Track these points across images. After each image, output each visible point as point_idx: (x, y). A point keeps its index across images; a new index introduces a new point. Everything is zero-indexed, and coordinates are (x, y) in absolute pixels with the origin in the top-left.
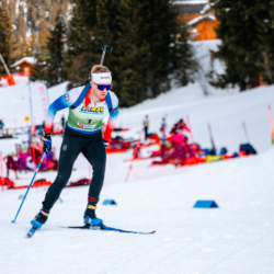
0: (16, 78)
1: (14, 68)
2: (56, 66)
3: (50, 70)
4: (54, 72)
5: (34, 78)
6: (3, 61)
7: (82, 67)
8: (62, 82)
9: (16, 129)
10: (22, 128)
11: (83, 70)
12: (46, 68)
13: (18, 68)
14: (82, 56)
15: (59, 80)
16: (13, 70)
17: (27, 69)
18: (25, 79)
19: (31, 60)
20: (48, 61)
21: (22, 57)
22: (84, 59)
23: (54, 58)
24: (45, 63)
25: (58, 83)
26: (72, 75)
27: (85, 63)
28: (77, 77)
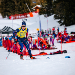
0: (34, 14)
1: (33, 10)
2: (49, 8)
3: (47, 10)
4: (49, 11)
5: (40, 13)
6: (28, 7)
7: (60, 8)
8: (52, 14)
9: (33, 34)
10: (35, 34)
11: (60, 9)
12: (45, 9)
13: (34, 10)
14: (60, 3)
15: (51, 14)
16: (32, 11)
17: (38, 10)
18: (37, 14)
19: (39, 6)
20: (46, 6)
21: (36, 5)
22: (61, 4)
23: (48, 5)
24: (45, 7)
25: (51, 15)
26: (56, 11)
27: (61, 6)
28: (58, 12)
